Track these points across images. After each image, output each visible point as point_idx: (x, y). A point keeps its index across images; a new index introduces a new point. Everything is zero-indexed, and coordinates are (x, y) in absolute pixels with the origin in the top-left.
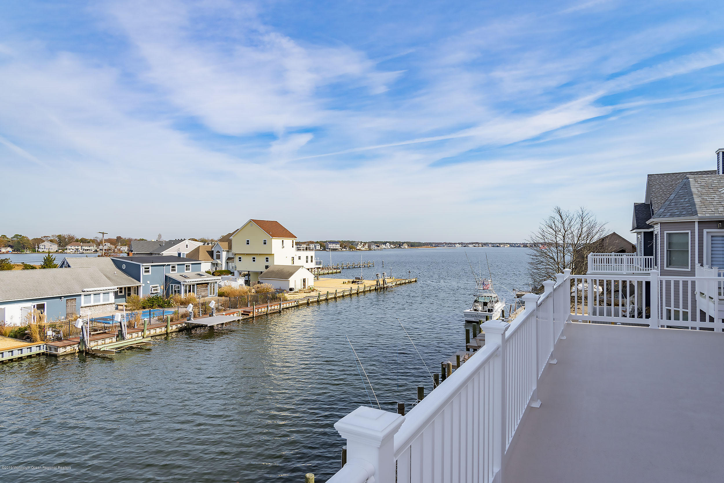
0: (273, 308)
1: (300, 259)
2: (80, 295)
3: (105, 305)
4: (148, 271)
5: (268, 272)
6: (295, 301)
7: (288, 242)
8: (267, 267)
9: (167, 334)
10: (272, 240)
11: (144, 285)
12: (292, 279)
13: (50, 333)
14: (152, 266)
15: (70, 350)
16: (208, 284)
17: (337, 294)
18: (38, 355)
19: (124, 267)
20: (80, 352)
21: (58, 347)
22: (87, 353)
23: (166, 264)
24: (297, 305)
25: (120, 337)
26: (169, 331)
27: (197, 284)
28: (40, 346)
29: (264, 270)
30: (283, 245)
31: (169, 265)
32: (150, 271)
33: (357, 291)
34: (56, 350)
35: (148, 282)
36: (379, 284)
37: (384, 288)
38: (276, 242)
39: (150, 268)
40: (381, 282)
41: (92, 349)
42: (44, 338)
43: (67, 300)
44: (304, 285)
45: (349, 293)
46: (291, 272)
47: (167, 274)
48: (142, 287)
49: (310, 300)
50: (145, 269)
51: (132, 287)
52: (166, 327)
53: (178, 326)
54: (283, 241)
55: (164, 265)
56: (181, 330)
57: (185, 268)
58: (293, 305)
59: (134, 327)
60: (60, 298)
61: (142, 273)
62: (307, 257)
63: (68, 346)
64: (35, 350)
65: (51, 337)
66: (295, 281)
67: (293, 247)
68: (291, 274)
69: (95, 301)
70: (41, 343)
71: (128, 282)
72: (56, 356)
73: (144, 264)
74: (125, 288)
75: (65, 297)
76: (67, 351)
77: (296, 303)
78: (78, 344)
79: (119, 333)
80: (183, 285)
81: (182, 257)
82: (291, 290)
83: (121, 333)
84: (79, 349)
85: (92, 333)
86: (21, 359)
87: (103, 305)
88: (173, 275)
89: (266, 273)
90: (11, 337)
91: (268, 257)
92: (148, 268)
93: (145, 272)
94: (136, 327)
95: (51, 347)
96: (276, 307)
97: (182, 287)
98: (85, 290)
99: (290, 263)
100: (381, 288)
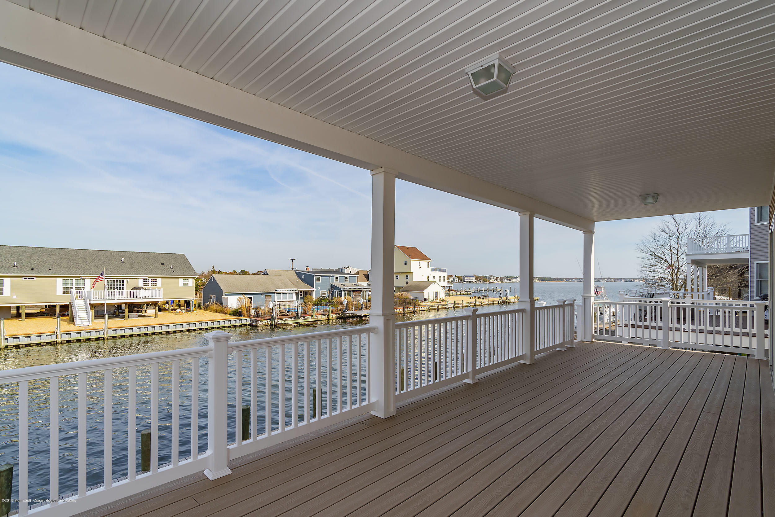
0: (409, 309)
1: (434, 278)
2: (274, 293)
3: (290, 301)
4: (319, 280)
5: (408, 286)
6: (427, 306)
7: (424, 263)
8: (407, 283)
9: (329, 320)
10: (411, 261)
11: (316, 290)
12: (426, 291)
13: (253, 311)
14: (322, 276)
15: (265, 323)
16: (361, 291)
17: (463, 304)
18: (246, 325)
19: (303, 277)
20: (271, 325)
21: (258, 320)
22: (276, 326)
23: (332, 275)
24: (429, 309)
25: (297, 317)
26: (330, 318)
27: (353, 291)
28: (247, 320)
29: (404, 285)
30: (420, 266)
31: (333, 276)
32: (320, 280)
33: (481, 304)
34: (256, 322)
35: (319, 288)
36: (502, 299)
37: (506, 303)
38: (414, 263)
39: (320, 278)
40: (504, 299)
41: (278, 322)
42: (249, 315)
43: (266, 296)
44: (436, 297)
45: (474, 304)
46: (426, 286)
47: (332, 283)
48: (315, 291)
49: (440, 307)
50: (317, 278)
51: (309, 291)
52: (328, 315)
53: (337, 315)
54: (420, 262)
55: (330, 276)
56: (338, 318)
57: (345, 279)
58: (425, 309)
59: (307, 314)
60: (261, 294)
61: (315, 281)
62: (440, 277)
63: (264, 320)
64: (244, 322)
65: (254, 314)
66: (429, 293)
67: (428, 268)
68: (425, 288)
69: (283, 298)
70: (248, 318)
71: (306, 288)
72: (256, 326)
73: (316, 275)
74: (304, 292)
75: (265, 293)
76: (263, 324)
77: (427, 308)
78: (269, 320)
79: (296, 315)
80: (343, 291)
81: (343, 272)
82: (425, 300)
83: (298, 315)
84: (270, 323)
85: (279, 314)
86: (235, 326)
87: (288, 301)
88: (337, 284)
89: (406, 287)
90: (230, 314)
91: (408, 275)
92: (319, 278)
93: (317, 280)
94: (308, 314)
95: (253, 320)
96: (411, 309)
97: (342, 292)
98: (277, 289)
99: (426, 280)
100: (503, 303)
